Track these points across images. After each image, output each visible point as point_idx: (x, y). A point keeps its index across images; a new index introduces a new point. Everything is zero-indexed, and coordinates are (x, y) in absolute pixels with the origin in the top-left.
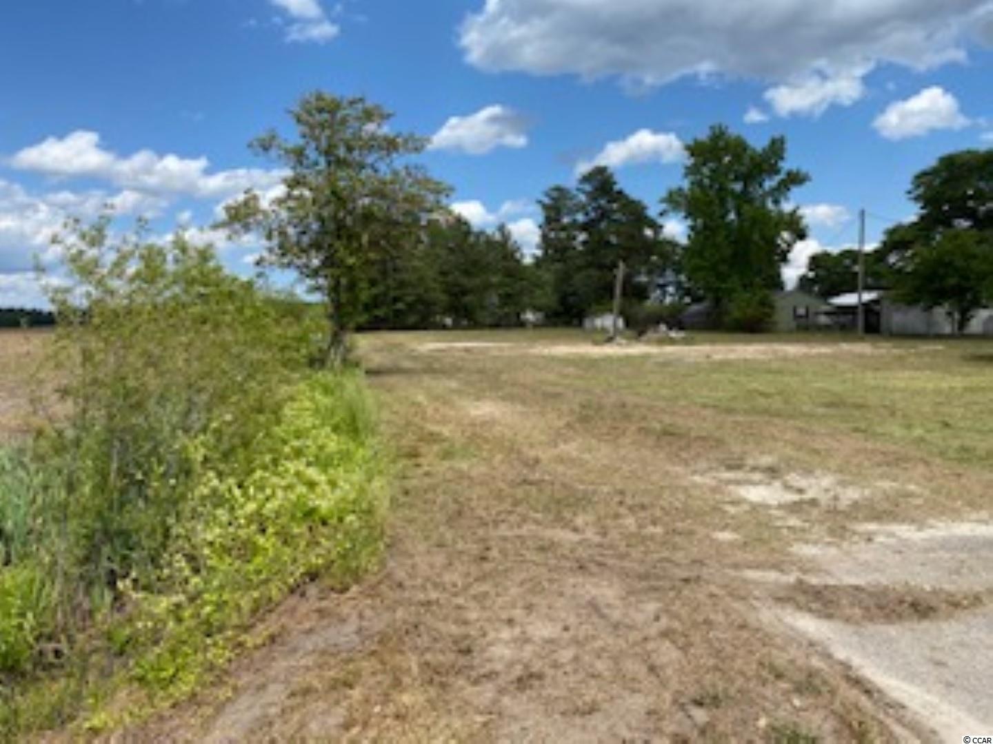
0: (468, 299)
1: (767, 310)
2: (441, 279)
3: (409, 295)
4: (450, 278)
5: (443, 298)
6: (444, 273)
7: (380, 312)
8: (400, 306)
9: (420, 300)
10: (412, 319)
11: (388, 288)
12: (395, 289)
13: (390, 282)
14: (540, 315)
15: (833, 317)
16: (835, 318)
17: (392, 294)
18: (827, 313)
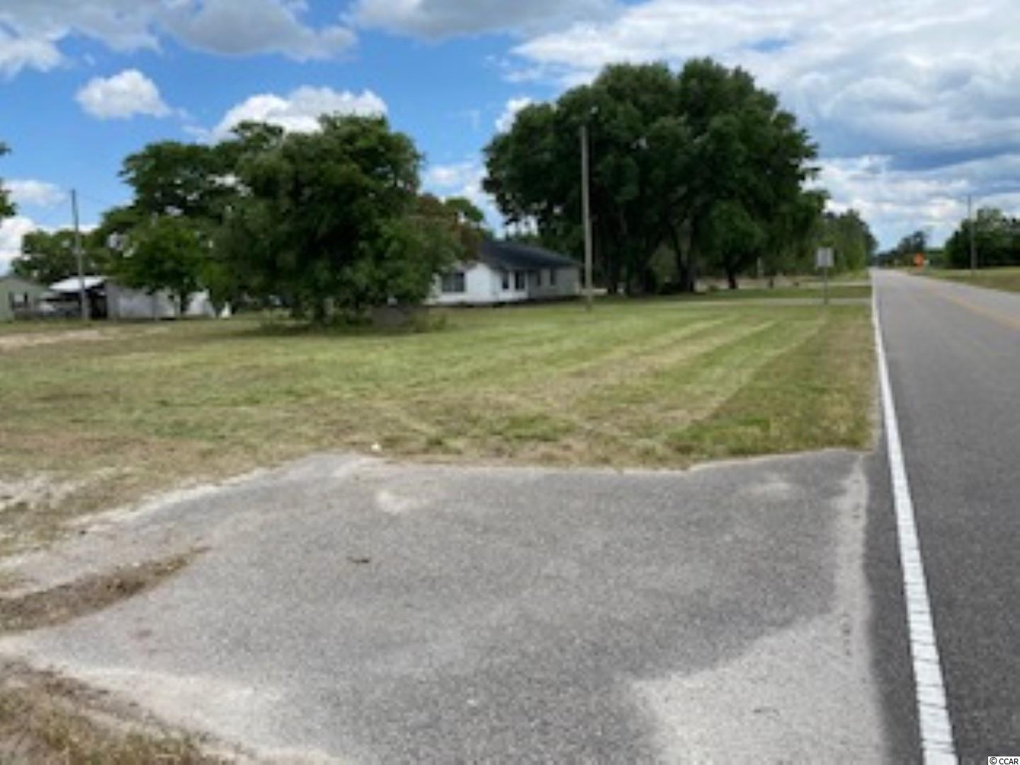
15: (54, 303)
16: (59, 306)
18: (49, 300)
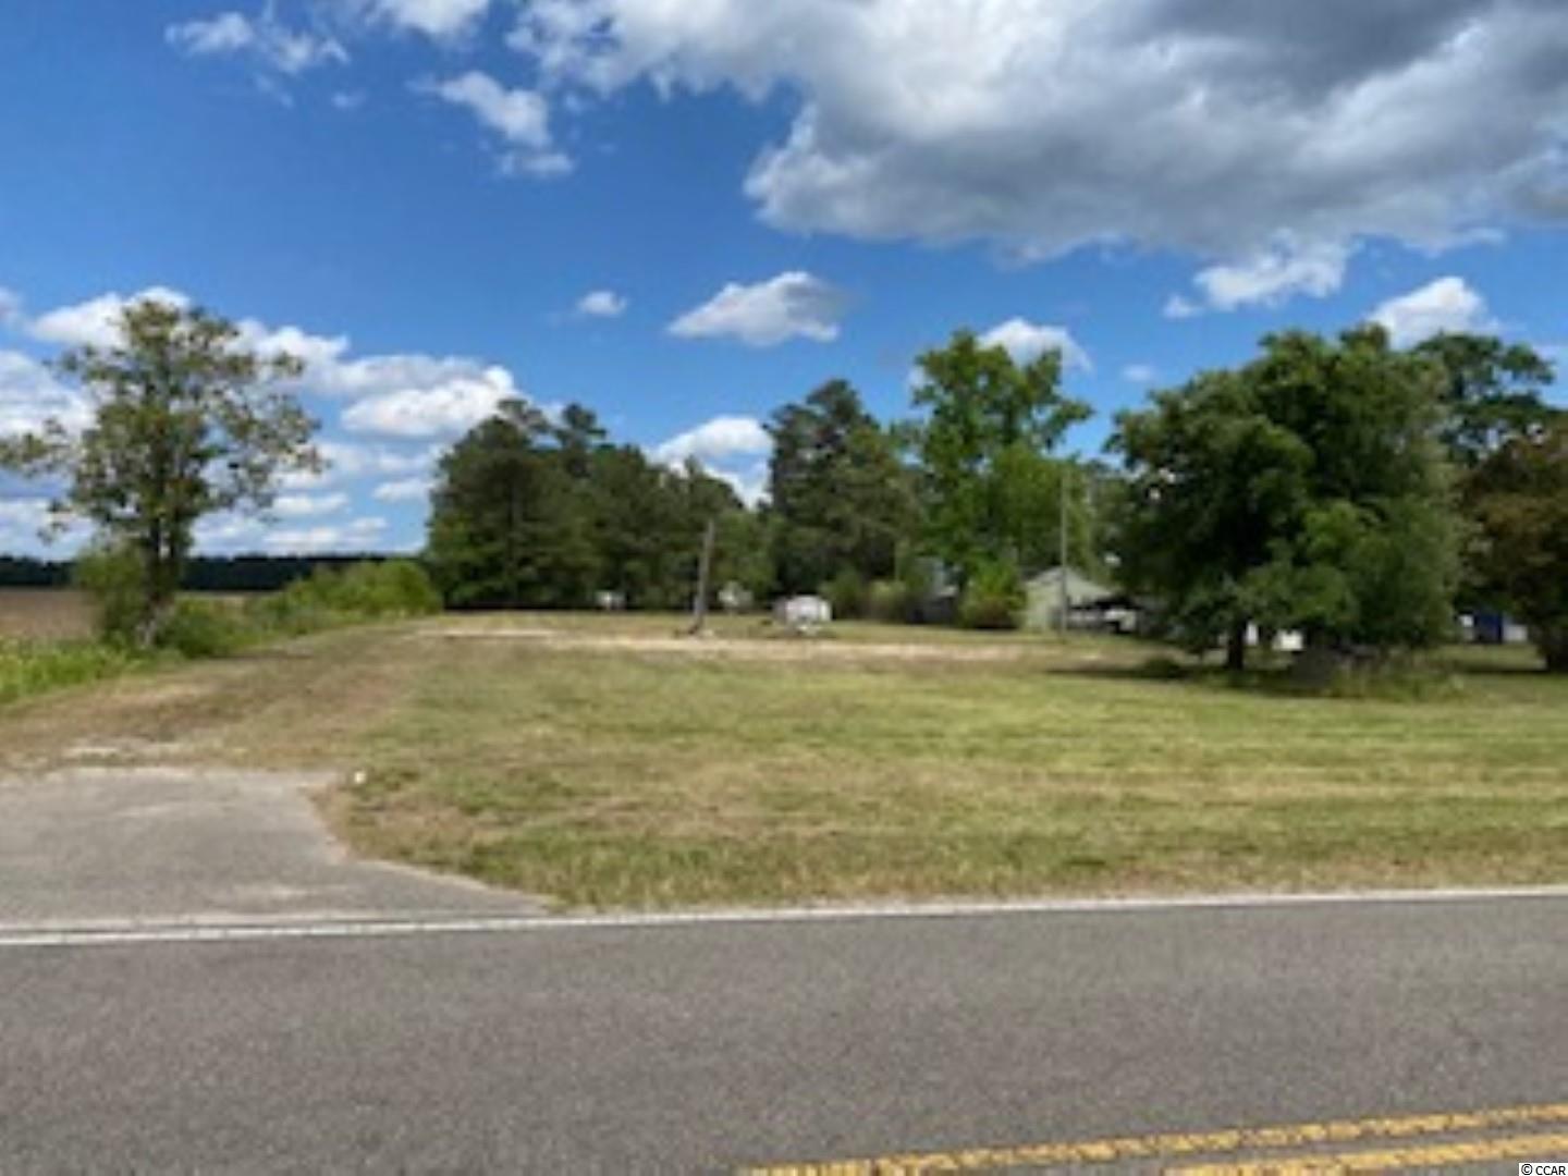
0: (633, 565)
1: (1013, 598)
2: (595, 533)
3: (543, 554)
4: (608, 533)
5: (597, 562)
6: (600, 524)
7: (496, 584)
8: (529, 572)
9: (558, 564)
10: (546, 595)
11: (511, 542)
12: (524, 545)
13: (517, 535)
14: (747, 596)
17: (519, 553)
